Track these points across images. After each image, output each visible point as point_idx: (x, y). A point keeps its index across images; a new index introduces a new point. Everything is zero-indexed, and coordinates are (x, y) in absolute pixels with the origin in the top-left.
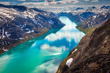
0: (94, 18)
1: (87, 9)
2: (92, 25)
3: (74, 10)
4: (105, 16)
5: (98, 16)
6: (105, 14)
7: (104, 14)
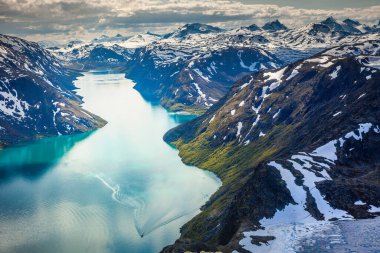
0: (269, 84)
1: (242, 32)
2: (260, 126)
3: (167, 36)
4: (334, 75)
5: (295, 72)
6: (330, 64)
7: (324, 62)
